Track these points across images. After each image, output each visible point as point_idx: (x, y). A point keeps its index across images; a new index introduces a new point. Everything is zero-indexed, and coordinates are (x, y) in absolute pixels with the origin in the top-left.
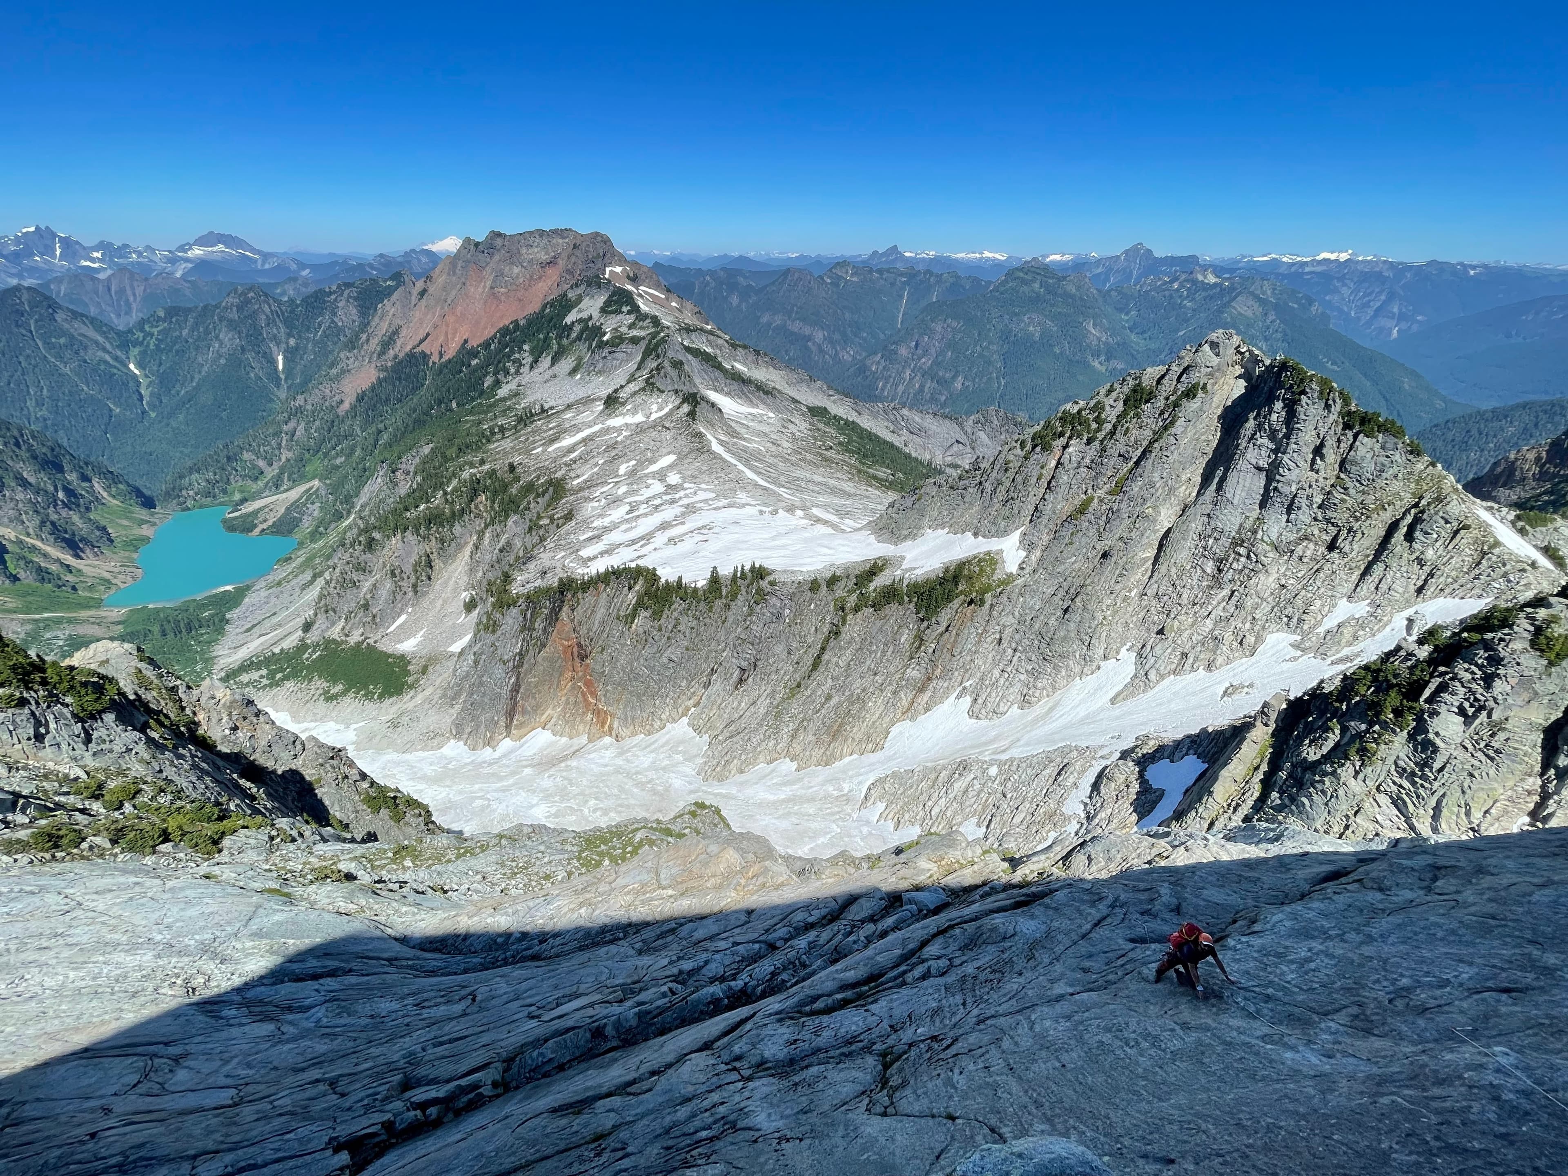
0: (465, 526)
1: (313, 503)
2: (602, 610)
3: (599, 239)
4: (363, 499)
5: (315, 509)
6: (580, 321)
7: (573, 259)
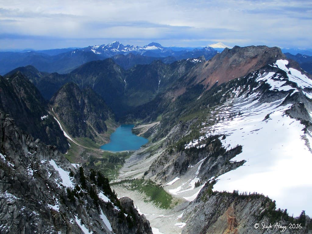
0: (202, 154)
1: (156, 129)
2: (248, 209)
3: (276, 50)
4: (171, 132)
5: (156, 131)
6: (261, 81)
7: (264, 57)
